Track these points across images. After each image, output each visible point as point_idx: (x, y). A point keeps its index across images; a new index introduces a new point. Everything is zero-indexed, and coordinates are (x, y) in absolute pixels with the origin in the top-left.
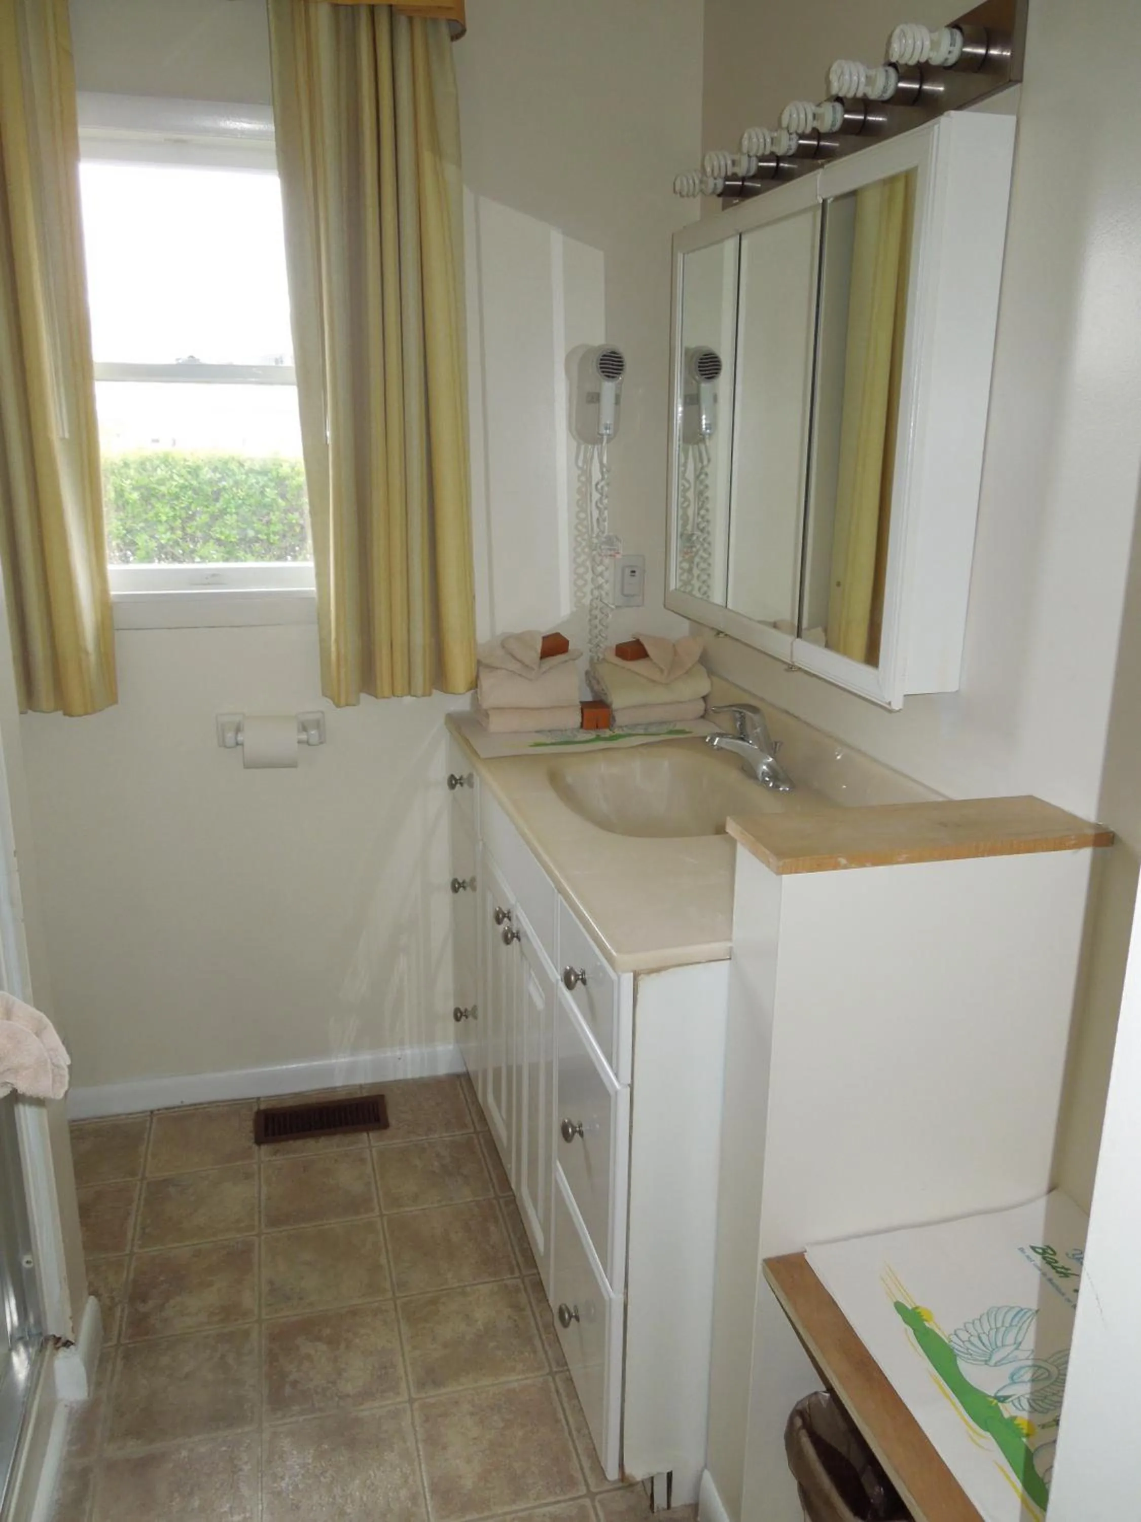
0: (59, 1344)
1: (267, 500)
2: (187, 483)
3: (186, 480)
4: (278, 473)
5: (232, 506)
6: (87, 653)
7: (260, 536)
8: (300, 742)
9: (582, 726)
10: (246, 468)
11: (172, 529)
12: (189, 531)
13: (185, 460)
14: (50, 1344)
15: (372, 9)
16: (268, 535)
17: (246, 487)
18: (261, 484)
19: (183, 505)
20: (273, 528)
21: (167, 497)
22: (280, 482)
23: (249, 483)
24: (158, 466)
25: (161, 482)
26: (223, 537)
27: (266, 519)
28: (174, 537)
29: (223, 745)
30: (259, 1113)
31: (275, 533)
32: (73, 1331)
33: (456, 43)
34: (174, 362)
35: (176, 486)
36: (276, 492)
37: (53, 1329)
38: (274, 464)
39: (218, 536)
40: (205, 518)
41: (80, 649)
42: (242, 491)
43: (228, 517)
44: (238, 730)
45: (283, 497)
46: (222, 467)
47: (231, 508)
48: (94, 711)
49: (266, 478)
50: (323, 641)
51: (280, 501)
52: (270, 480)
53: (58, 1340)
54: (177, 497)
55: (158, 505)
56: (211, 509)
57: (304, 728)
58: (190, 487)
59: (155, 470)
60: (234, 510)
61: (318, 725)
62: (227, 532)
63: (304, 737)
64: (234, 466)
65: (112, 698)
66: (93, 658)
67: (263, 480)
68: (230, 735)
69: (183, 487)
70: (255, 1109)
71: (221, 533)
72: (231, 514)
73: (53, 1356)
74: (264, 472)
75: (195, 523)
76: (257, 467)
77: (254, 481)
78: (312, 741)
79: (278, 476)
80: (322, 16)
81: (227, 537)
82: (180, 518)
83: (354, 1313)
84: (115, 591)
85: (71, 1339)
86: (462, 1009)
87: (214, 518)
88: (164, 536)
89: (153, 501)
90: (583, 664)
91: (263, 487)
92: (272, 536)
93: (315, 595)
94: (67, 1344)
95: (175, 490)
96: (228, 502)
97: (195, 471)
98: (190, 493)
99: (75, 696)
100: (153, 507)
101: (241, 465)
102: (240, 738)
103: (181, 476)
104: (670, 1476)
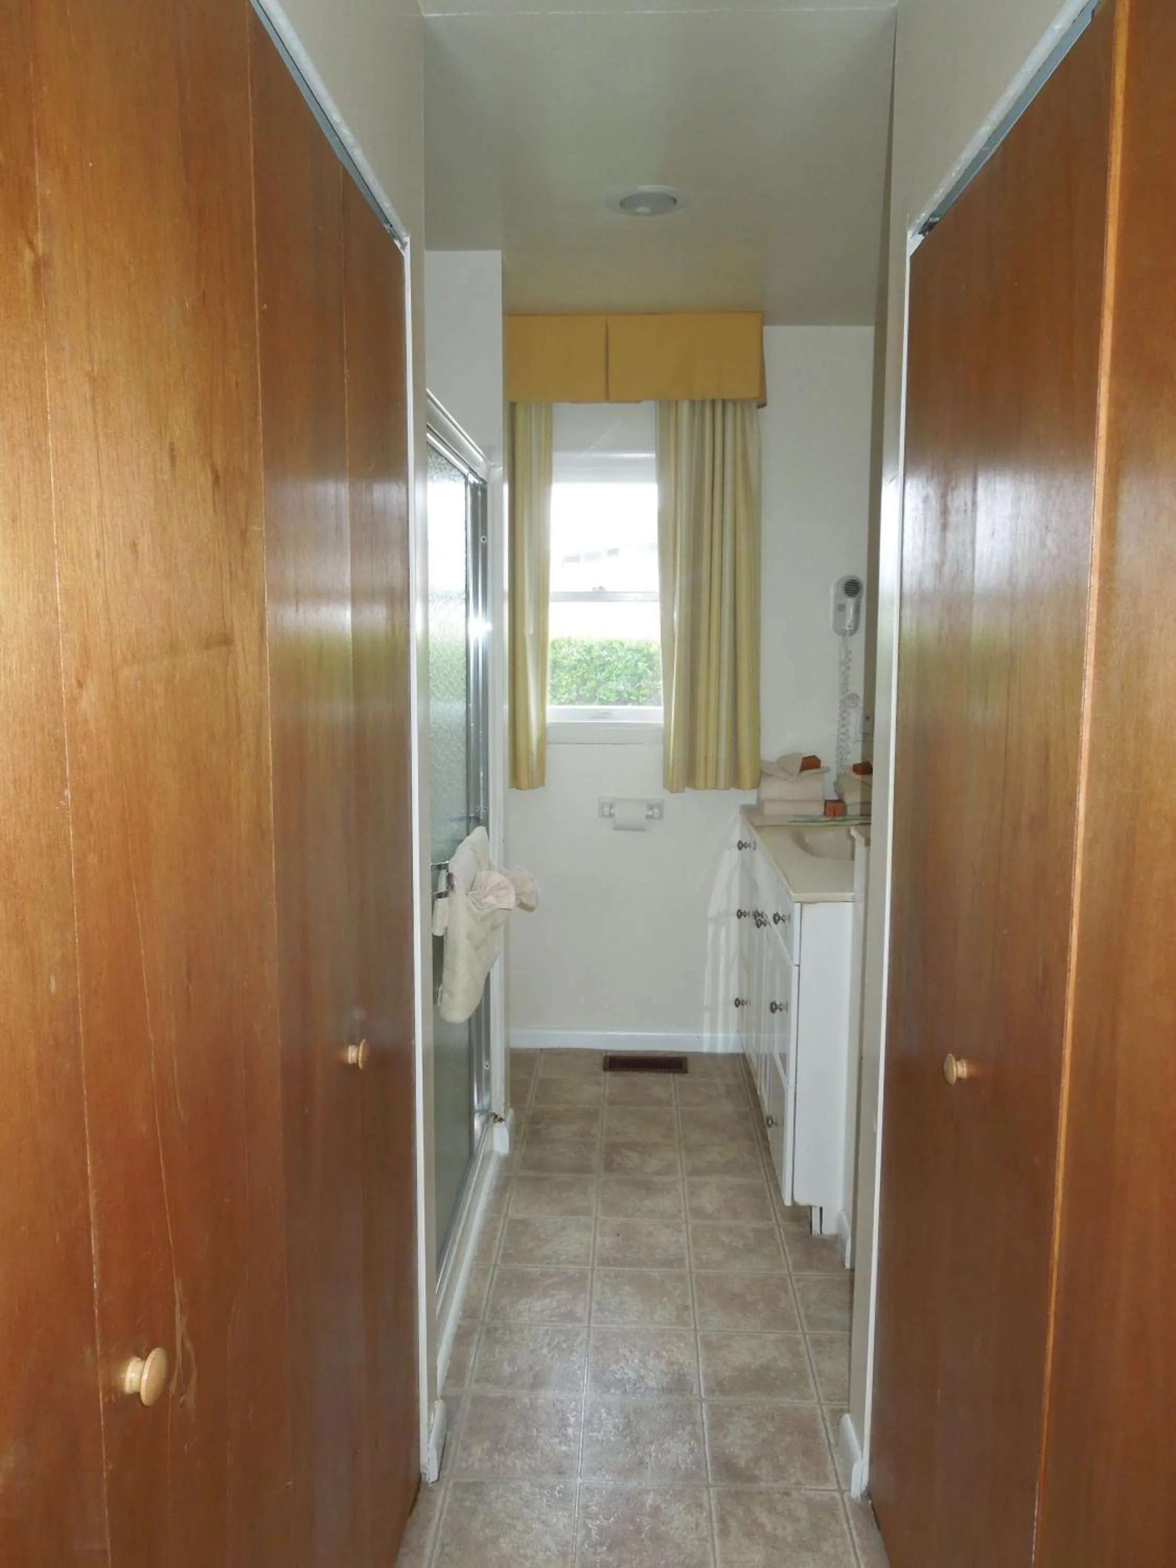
0: (496, 1120)
1: (640, 671)
2: (583, 658)
3: (583, 656)
4: (648, 651)
5: (614, 675)
6: (532, 754)
7: (632, 697)
8: (648, 817)
9: (825, 813)
10: (625, 647)
11: (570, 692)
12: (581, 693)
13: (582, 642)
14: (492, 1119)
15: (713, 402)
16: (638, 697)
17: (625, 661)
18: (636, 659)
19: (579, 674)
20: (642, 692)
21: (567, 668)
22: (649, 658)
23: (627, 658)
24: (563, 646)
25: (564, 658)
26: (605, 698)
27: (638, 685)
28: (571, 697)
29: (603, 815)
30: (606, 1057)
31: (643, 695)
32: (505, 1112)
33: (760, 410)
34: (591, 590)
35: (575, 661)
36: (646, 664)
37: (494, 1110)
38: (646, 644)
39: (602, 696)
40: (593, 683)
41: (528, 751)
42: (621, 663)
43: (610, 683)
44: (611, 807)
45: (651, 668)
46: (609, 647)
47: (613, 677)
48: (533, 788)
49: (640, 655)
50: (666, 754)
51: (649, 671)
52: (644, 656)
53: (496, 1116)
54: (575, 668)
55: (561, 674)
56: (599, 676)
57: (651, 808)
58: (586, 661)
59: (561, 648)
60: (614, 678)
61: (660, 807)
62: (608, 694)
63: (650, 813)
64: (616, 645)
65: (542, 783)
66: (535, 757)
67: (637, 656)
68: (607, 809)
69: (579, 661)
70: (604, 1055)
71: (604, 695)
72: (612, 680)
73: (492, 1126)
74: (638, 651)
75: (586, 687)
76: (634, 646)
77: (631, 656)
78: (655, 816)
79: (648, 654)
80: (685, 408)
81: (608, 698)
82: (576, 684)
83: (656, 1144)
84: (550, 719)
85: (503, 1117)
86: (740, 1000)
87: (600, 683)
88: (563, 696)
89: (558, 671)
90: (831, 776)
91: (638, 661)
92: (640, 697)
93: (663, 726)
94: (501, 1120)
95: (573, 663)
96: (611, 672)
97: (589, 650)
98: (584, 665)
99: (523, 777)
100: (558, 675)
101: (622, 644)
102: (612, 811)
103: (578, 652)
104: (821, 1209)
